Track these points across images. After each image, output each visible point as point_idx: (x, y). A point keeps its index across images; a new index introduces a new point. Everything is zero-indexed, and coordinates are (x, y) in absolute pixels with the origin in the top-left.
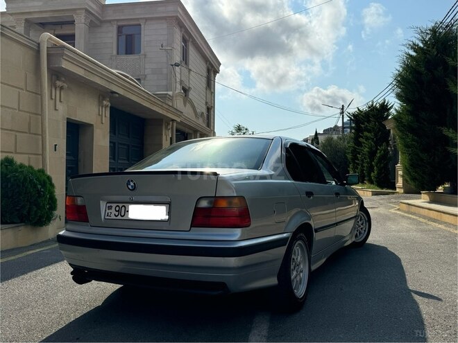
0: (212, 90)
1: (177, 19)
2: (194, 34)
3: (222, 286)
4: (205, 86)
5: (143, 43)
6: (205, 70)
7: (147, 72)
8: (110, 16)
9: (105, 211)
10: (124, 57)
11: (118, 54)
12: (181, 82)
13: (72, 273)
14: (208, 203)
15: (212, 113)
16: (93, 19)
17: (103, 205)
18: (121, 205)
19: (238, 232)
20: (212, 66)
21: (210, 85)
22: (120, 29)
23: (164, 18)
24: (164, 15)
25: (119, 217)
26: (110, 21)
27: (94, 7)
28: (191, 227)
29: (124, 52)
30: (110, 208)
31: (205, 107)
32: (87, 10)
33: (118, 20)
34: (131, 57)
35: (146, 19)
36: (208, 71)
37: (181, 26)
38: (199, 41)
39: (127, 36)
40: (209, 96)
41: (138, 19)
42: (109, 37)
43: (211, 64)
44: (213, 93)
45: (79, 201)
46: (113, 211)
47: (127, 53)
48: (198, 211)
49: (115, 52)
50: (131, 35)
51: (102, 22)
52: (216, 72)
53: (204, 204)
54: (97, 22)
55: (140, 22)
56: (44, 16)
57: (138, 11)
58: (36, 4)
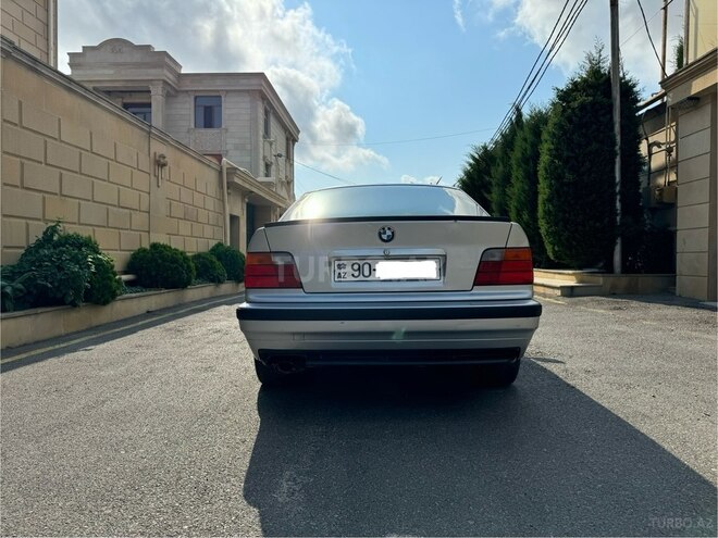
0: (291, 162)
1: (261, 91)
2: (275, 104)
5: (225, 116)
6: (284, 139)
7: (228, 147)
8: (187, 85)
10: (203, 130)
11: (196, 127)
12: (264, 157)
16: (170, 89)
20: (292, 135)
21: (289, 155)
22: (196, 98)
23: (248, 91)
24: (248, 88)
25: (361, 278)
26: (186, 92)
27: (171, 76)
28: (474, 285)
29: (202, 125)
32: (165, 82)
33: (195, 91)
34: (209, 131)
35: (227, 91)
36: (287, 139)
37: (264, 98)
38: (281, 112)
39: (206, 108)
40: (288, 168)
41: (218, 91)
42: (186, 110)
43: (290, 133)
47: (206, 126)
49: (193, 126)
50: (210, 107)
51: (177, 91)
52: (295, 140)
54: (172, 92)
55: (220, 94)
56: (116, 84)
57: (219, 85)
58: (106, 72)
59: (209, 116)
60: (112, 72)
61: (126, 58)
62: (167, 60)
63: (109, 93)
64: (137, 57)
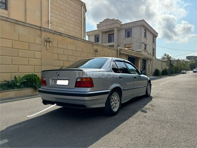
0: (155, 43)
1: (143, 25)
2: (148, 28)
3: (84, 106)
4: (152, 42)
5: (133, 33)
6: (152, 37)
7: (134, 42)
8: (123, 27)
9: (51, 82)
10: (127, 38)
11: (125, 37)
13: (42, 102)
14: (80, 80)
15: (155, 50)
16: (119, 29)
17: (50, 81)
18: (55, 80)
19: (88, 89)
20: (155, 35)
21: (154, 42)
22: (126, 30)
23: (139, 26)
24: (139, 25)
25: (55, 84)
26: (123, 29)
27: (119, 26)
28: (75, 87)
29: (127, 37)
30: (52, 81)
31: (152, 49)
32: (117, 27)
33: (125, 28)
34: (129, 38)
35: (134, 27)
37: (144, 26)
38: (150, 29)
39: (128, 32)
41: (131, 27)
42: (123, 33)
44: (155, 44)
45: (44, 79)
46: (53, 82)
48: (77, 82)
51: (121, 29)
52: (156, 37)
53: (79, 80)
54: (120, 30)
55: (132, 28)
56: (106, 30)
57: (131, 25)
58: (104, 27)
59: (129, 34)
60: (106, 27)
61: (109, 23)
62: (118, 21)
63: (105, 32)
64: (111, 22)
